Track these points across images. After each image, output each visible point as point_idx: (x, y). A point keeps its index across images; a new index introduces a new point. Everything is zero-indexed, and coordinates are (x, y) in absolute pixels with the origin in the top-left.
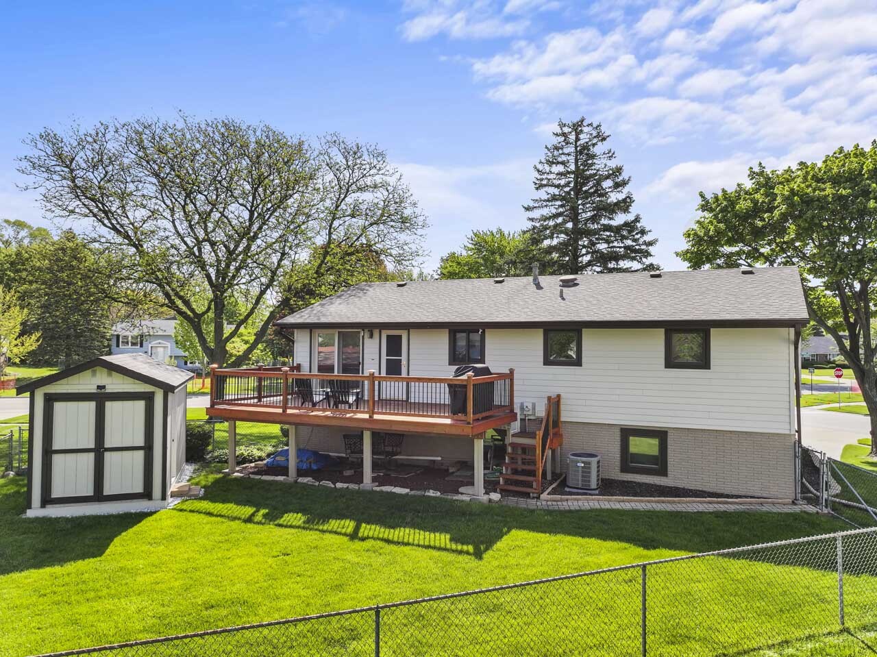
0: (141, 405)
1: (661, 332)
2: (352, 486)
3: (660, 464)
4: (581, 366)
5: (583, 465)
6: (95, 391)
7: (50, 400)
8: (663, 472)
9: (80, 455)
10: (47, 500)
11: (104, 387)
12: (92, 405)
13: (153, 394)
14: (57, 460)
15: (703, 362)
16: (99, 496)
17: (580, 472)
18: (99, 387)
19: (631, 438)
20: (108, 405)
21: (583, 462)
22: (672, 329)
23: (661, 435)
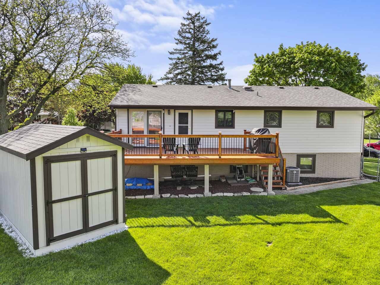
0: (109, 160)
1: (315, 112)
2: (199, 195)
3: (312, 168)
4: (281, 127)
5: (296, 172)
6: (80, 153)
7: (48, 162)
8: (313, 172)
9: (71, 202)
10: (50, 239)
11: (85, 149)
12: (78, 163)
13: (116, 152)
14: (56, 207)
15: (331, 125)
16: (86, 228)
17: (294, 175)
18: (82, 149)
19: (301, 158)
20: (89, 161)
21: (296, 171)
22: (320, 110)
23: (313, 156)
